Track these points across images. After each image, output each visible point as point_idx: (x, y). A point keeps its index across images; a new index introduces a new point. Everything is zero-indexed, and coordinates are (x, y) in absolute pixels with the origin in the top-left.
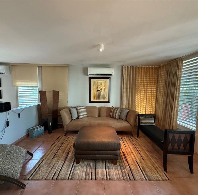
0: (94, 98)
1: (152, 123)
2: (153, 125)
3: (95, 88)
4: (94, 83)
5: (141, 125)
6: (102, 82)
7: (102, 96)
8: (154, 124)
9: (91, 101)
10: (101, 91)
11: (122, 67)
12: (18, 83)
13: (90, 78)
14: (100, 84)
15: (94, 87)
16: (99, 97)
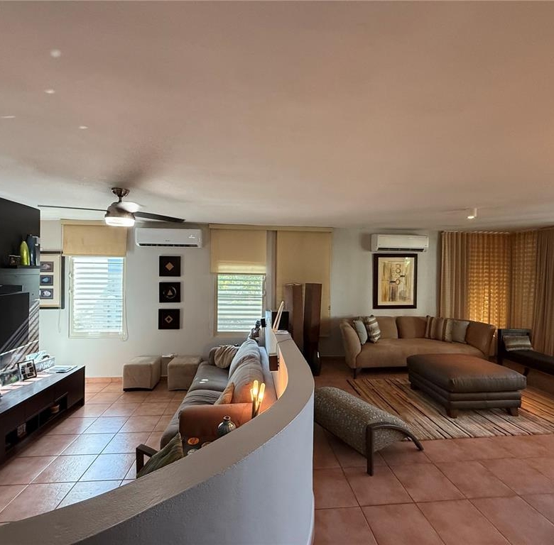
0: (384, 299)
1: (528, 346)
2: (528, 351)
3: (387, 276)
4: (384, 266)
5: (509, 350)
6: (402, 263)
7: (400, 294)
8: (532, 349)
9: (379, 304)
10: (398, 282)
11: (441, 233)
12: (223, 268)
13: (376, 257)
14: (395, 269)
15: (384, 275)
16: (395, 296)
